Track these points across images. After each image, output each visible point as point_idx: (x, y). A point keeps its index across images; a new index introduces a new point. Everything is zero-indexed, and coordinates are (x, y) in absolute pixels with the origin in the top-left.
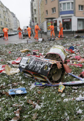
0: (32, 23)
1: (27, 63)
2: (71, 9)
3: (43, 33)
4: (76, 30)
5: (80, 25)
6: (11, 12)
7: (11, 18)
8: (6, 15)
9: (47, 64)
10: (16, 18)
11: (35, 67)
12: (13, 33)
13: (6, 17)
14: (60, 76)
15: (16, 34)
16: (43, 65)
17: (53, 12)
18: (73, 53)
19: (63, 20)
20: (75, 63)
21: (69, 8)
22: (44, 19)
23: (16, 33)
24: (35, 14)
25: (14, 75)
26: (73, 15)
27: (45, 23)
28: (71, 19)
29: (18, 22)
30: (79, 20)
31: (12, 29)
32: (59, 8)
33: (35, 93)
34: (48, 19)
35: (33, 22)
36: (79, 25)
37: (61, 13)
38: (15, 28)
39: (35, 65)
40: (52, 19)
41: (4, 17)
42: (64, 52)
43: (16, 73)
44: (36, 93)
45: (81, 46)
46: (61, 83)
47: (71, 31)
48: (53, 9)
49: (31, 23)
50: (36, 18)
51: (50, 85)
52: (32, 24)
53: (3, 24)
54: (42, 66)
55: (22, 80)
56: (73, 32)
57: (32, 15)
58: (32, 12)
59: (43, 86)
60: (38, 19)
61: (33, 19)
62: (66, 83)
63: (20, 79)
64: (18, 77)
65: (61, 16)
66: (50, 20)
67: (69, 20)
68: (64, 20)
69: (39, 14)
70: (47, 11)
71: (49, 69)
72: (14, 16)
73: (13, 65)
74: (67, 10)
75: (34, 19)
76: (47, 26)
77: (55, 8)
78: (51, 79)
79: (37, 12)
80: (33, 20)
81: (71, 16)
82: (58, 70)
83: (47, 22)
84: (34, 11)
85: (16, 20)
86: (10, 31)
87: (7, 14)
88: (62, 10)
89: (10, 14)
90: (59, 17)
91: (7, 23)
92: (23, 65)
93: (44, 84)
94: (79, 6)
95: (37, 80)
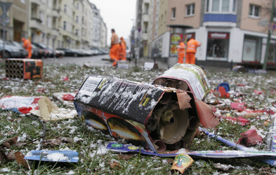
0: (136, 32)
1: (97, 90)
2: (231, 11)
3: (159, 58)
4: (239, 60)
5: (249, 50)
6: (91, 4)
7: (90, 18)
8: (78, 8)
9: (149, 92)
10: (101, 19)
11: (114, 101)
12: (89, 52)
13: (79, 13)
14: (182, 133)
15: (95, 55)
16: (138, 94)
17: (189, 13)
18: (226, 96)
19: (209, 33)
20: (228, 115)
21: (228, 7)
22: (164, 28)
23: (96, 52)
24: (147, 13)
25: (60, 122)
26: (234, 25)
27: (167, 37)
28: (228, 34)
29: (104, 28)
30: (247, 37)
31: (86, 42)
32: (203, 6)
33: (102, 165)
34: (174, 27)
35: (139, 30)
36: (246, 50)
37: (207, 17)
38: (95, 41)
39: (117, 95)
40: (184, 28)
41: (74, 13)
42: (203, 82)
43: (67, 120)
44: (106, 166)
45: (247, 87)
46: (182, 152)
47: (226, 62)
48: (188, 6)
49: (133, 33)
50: (146, 23)
51: (151, 152)
52: (136, 36)
53: (69, 28)
54: (135, 97)
55: (75, 135)
56: (231, 65)
57: (140, 16)
58: (139, 8)
59: (130, 153)
60: (150, 26)
61: (139, 24)
62: (197, 153)
63: (72, 132)
64: (69, 127)
65: (206, 24)
66: (178, 31)
67: (224, 36)
68: (213, 35)
69: (155, 16)
70: (174, 10)
71: (154, 103)
72: (96, 14)
73: (66, 102)
74: (220, 12)
75: (142, 24)
76: (171, 43)
77: (194, 5)
78: (154, 135)
79: (151, 10)
80: (140, 26)
81: (230, 27)
82: (178, 112)
83: (171, 35)
84: (143, 7)
85: (100, 23)
86: (81, 46)
87: (80, 6)
88: (210, 11)
89: (87, 7)
90: (201, 25)
91: (78, 26)
92: (87, 96)
93: (133, 148)
94: (251, 6)
95: (117, 138)
